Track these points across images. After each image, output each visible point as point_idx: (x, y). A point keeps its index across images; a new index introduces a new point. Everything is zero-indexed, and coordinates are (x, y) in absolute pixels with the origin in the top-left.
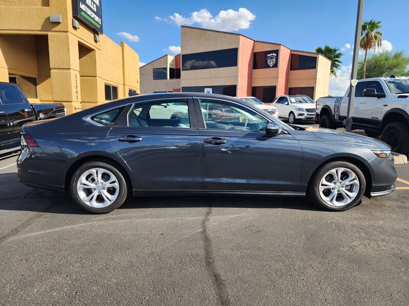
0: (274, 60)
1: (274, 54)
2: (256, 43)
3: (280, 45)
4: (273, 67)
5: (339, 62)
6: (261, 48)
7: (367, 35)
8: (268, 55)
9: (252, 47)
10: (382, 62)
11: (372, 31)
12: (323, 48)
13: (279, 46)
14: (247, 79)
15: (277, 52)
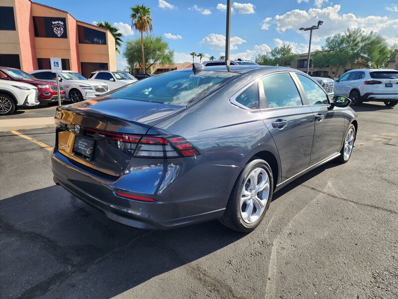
0: (62, 29)
1: (60, 22)
2: (33, 5)
3: (67, 12)
4: (61, 37)
5: (120, 40)
6: (41, 13)
7: (140, 18)
8: (53, 23)
9: (30, 9)
10: (148, 45)
11: (145, 15)
12: (104, 24)
13: (65, 14)
14: (30, 48)
15: (64, 20)
